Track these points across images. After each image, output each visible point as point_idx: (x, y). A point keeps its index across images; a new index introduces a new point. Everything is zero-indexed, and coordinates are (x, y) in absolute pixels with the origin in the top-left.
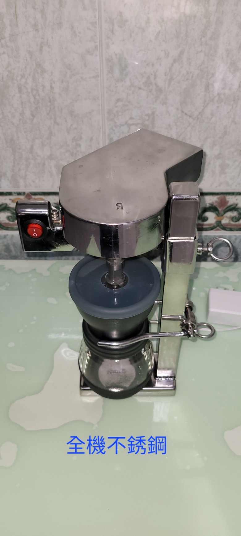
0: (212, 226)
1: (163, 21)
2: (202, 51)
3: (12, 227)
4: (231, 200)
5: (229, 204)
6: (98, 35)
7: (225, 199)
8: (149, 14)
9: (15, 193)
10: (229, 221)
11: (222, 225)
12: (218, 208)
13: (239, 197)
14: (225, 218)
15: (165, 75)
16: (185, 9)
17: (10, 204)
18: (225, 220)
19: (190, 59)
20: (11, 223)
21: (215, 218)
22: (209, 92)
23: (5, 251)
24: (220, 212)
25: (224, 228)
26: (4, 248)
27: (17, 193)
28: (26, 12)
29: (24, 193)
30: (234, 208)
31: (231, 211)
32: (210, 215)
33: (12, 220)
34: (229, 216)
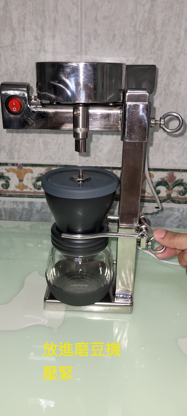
0: (164, 199)
1: (125, 36)
2: (152, 58)
3: (5, 193)
4: (178, 176)
5: (176, 179)
6: (79, 44)
7: (173, 174)
8: (115, 31)
9: (10, 164)
10: (177, 195)
11: (171, 198)
12: (168, 182)
13: (184, 174)
14: (174, 192)
16: (139, 28)
17: (5, 173)
18: (174, 194)
20: (5, 190)
21: (166, 192)
24: (169, 186)
25: (173, 201)
27: (12, 164)
28: (31, 27)
29: (17, 164)
30: (180, 183)
31: (179, 186)
32: (163, 190)
33: (5, 188)
34: (176, 190)
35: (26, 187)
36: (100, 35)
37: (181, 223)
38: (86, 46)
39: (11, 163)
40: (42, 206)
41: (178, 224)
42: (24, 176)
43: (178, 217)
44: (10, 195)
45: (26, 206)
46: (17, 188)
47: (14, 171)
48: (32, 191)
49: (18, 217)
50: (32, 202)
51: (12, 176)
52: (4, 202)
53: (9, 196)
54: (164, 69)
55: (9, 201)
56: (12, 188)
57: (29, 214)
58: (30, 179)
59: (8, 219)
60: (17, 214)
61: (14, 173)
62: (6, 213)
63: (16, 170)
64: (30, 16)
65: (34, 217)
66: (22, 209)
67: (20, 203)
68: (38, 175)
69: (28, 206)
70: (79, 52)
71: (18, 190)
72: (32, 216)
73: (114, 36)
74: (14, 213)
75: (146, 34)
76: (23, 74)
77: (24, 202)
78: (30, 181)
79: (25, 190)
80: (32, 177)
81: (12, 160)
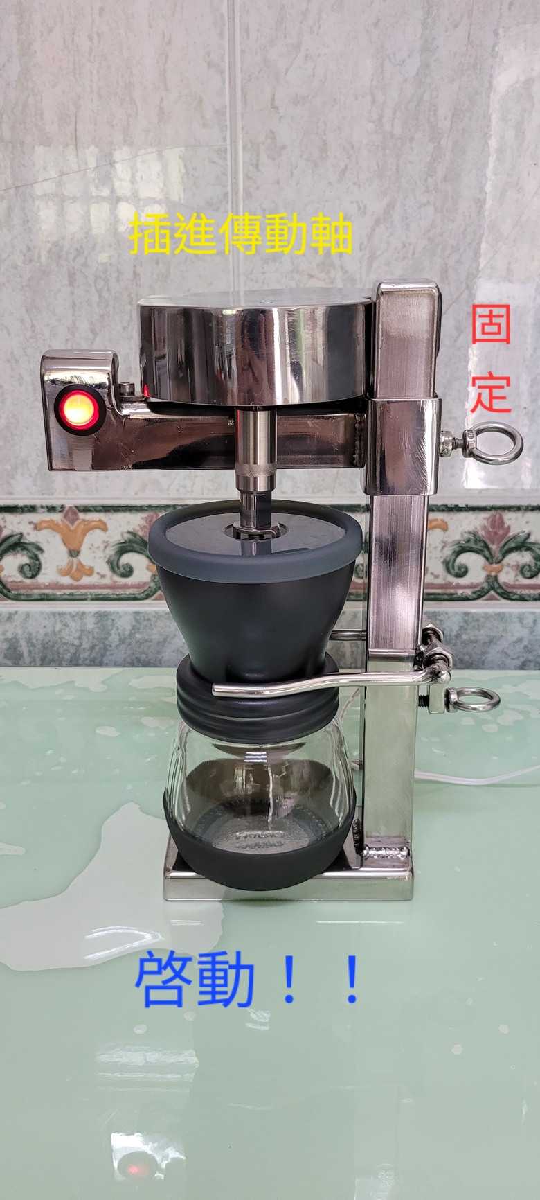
0: (478, 588)
1: (353, 147)
2: (428, 202)
3: (29, 592)
4: (517, 524)
5: (511, 534)
6: (229, 173)
7: (501, 518)
8: (325, 134)
9: (42, 507)
10: (517, 576)
11: (501, 587)
12: (489, 543)
13: (531, 516)
14: (506, 569)
15: (361, 250)
16: (392, 125)
17: (28, 534)
18: (507, 573)
19: (407, 218)
20: (28, 581)
21: (484, 568)
22: (449, 284)
23: (5, 657)
24: (493, 553)
25: (506, 594)
26: (5, 646)
27: (47, 507)
28: (95, 131)
29: (62, 507)
30: (523, 545)
31: (519, 552)
32: (473, 561)
33: (30, 576)
34: (513, 563)
35: (90, 572)
36: (284, 147)
37: (531, 657)
38: (248, 177)
39: (44, 504)
40: (134, 623)
41: (523, 659)
42: (83, 540)
43: (520, 640)
44: (43, 597)
45: (90, 624)
46: (64, 576)
47: (52, 526)
48: (107, 581)
49: (68, 656)
50: (105, 612)
51: (48, 542)
52: (28, 615)
53: (39, 597)
54: (464, 232)
55: (42, 613)
56: (48, 575)
57: (97, 649)
58: (98, 547)
59: (38, 662)
60: (65, 647)
61: (55, 533)
62: (31, 648)
63: (60, 523)
64: (92, 101)
65: (112, 655)
66: (77, 635)
67: (73, 616)
68: (122, 535)
69: (95, 624)
70: (230, 194)
71: (67, 580)
72: (108, 653)
73: (324, 148)
74: (57, 646)
75: (412, 140)
76: (75, 258)
77: (84, 613)
78: (100, 554)
79: (85, 580)
80: (104, 542)
81: (49, 495)
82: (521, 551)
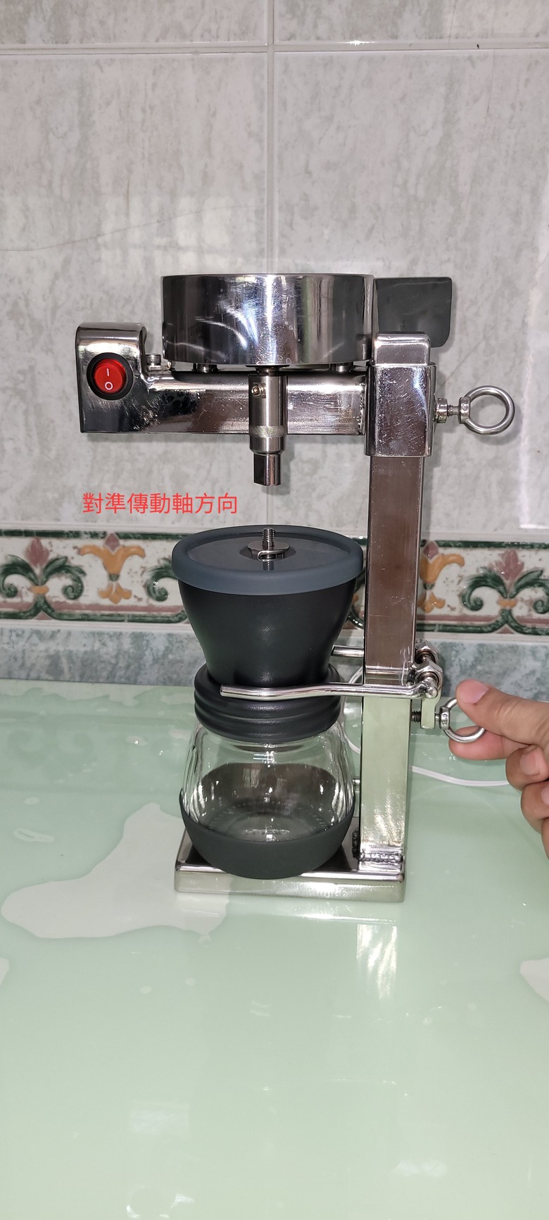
0: (493, 622)
1: (379, 209)
3: (72, 612)
4: (530, 560)
5: (525, 570)
6: (265, 232)
7: (515, 557)
8: (354, 197)
9: (86, 533)
10: (530, 610)
11: (514, 621)
12: (503, 578)
13: (544, 554)
14: (519, 604)
16: (416, 190)
17: (73, 558)
18: (521, 608)
20: (71, 602)
21: (498, 603)
22: (467, 335)
23: (48, 672)
24: (507, 588)
25: (520, 629)
26: (48, 662)
27: (90, 533)
28: (146, 193)
29: (105, 533)
30: (534, 580)
31: (532, 588)
32: (488, 595)
33: (72, 597)
34: (526, 598)
35: (127, 594)
36: (316, 208)
37: (543, 689)
38: (283, 236)
39: (87, 531)
40: (167, 644)
41: (535, 691)
42: (122, 564)
43: (533, 672)
44: (84, 616)
45: (127, 644)
46: (104, 598)
47: (95, 551)
48: (143, 604)
49: (105, 674)
50: (141, 633)
51: (91, 566)
52: (69, 634)
53: (80, 617)
54: (482, 286)
55: (83, 632)
56: (90, 596)
57: (132, 667)
58: (136, 572)
59: (77, 679)
60: (103, 665)
61: (97, 558)
62: (71, 665)
63: (102, 548)
64: (143, 165)
65: (146, 674)
66: (114, 653)
67: (111, 636)
68: (159, 561)
69: (131, 644)
70: (266, 251)
71: (106, 602)
72: (142, 672)
73: (353, 210)
74: (95, 665)
75: (434, 203)
76: (124, 306)
77: (121, 634)
78: (138, 578)
79: (124, 602)
80: (142, 567)
81: (92, 522)
82: (534, 587)
